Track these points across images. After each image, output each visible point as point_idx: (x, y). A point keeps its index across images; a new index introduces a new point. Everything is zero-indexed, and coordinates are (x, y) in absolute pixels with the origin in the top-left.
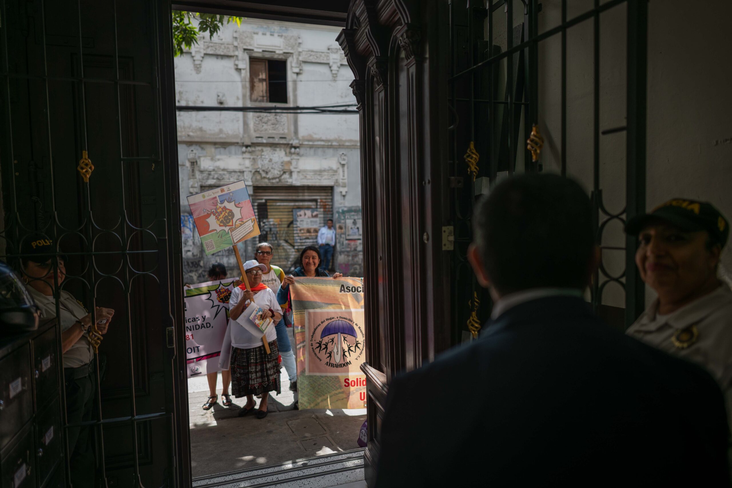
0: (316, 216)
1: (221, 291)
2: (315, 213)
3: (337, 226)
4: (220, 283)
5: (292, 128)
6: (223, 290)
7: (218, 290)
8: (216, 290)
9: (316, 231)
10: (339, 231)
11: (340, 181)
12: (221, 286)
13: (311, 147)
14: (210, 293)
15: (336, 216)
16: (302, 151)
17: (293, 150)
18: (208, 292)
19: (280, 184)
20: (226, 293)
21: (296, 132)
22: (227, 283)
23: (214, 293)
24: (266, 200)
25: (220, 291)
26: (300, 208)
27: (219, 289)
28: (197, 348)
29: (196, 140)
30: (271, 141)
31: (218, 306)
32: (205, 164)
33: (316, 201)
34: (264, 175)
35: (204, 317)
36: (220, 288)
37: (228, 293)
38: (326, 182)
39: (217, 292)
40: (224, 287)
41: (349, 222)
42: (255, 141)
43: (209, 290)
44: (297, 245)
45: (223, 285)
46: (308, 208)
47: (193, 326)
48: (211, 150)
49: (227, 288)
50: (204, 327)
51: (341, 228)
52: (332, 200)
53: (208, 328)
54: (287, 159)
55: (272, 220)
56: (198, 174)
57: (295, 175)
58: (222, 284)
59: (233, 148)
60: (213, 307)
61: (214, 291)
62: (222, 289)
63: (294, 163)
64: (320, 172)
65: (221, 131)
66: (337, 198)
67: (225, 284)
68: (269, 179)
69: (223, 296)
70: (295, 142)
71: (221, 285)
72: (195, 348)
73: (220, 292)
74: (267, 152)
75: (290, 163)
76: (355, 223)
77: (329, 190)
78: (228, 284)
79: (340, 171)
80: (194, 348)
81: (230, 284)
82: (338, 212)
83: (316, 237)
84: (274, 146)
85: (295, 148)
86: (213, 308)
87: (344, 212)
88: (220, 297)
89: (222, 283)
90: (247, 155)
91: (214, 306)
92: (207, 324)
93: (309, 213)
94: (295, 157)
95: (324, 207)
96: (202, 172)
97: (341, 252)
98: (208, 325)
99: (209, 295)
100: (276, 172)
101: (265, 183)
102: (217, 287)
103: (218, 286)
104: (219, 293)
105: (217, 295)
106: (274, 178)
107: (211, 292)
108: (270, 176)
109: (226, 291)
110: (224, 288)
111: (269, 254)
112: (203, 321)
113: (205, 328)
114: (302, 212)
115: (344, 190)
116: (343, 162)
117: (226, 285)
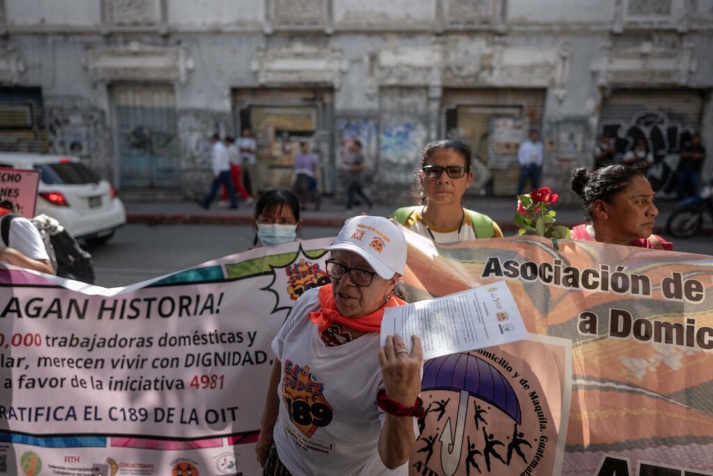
0: (519, 127)
1: (300, 269)
2: (518, 123)
3: (547, 140)
4: (301, 248)
5: (499, 8)
6: (305, 268)
7: (292, 266)
8: (287, 266)
9: (517, 146)
10: (548, 147)
11: (558, 80)
12: (301, 256)
13: (522, 34)
14: (272, 273)
15: (546, 127)
16: (509, 40)
17: (497, 39)
18: (269, 270)
19: (476, 85)
20: (312, 276)
21: (504, 13)
22: (316, 250)
23: (281, 274)
24: (458, 106)
25: (296, 271)
26: (499, 116)
27: (296, 266)
28: (230, 411)
29: (378, 28)
30: (470, 27)
31: (287, 310)
32: (387, 59)
33: (520, 107)
34: (456, 71)
35: (252, 335)
36: (297, 262)
37: (316, 277)
38: (537, 81)
39: (289, 273)
40: (307, 260)
41: (564, 136)
42: (449, 27)
43: (273, 264)
44: (491, 164)
45: (307, 253)
46: (510, 116)
47: (229, 354)
48: (394, 41)
49: (314, 262)
50: (250, 360)
51: (551, 143)
52: (543, 106)
53: (259, 365)
54: (488, 51)
55: (463, 131)
56: (378, 73)
57: (496, 73)
58: (304, 253)
59: (421, 39)
60: (276, 310)
61: (284, 270)
62: (302, 266)
63: (497, 56)
64: (530, 69)
65: (408, 16)
66: (551, 104)
67: (310, 251)
68: (463, 78)
69: (304, 285)
70: (501, 28)
71: (301, 254)
72: (226, 412)
73: (298, 272)
74: (463, 43)
75: (491, 56)
76: (572, 137)
77: (541, 92)
78: (319, 254)
79: (559, 67)
80: (223, 411)
81: (321, 252)
82: (550, 123)
83: (516, 154)
84: (472, 33)
85: (500, 34)
86: (275, 314)
87: (558, 123)
88: (294, 286)
89: (305, 248)
90: (438, 47)
91: (279, 307)
92: (257, 353)
93: (510, 122)
94: (499, 48)
95: (531, 115)
96: (382, 69)
97: (548, 175)
98: (261, 357)
99: (271, 277)
100: (472, 68)
101: (457, 83)
102: (291, 260)
103: (295, 255)
104: (294, 275)
105: (288, 278)
106: (469, 76)
107: (276, 270)
108: (464, 73)
109: (313, 270)
110: (306, 263)
111: (457, 175)
112: (250, 346)
113: (252, 363)
114: (500, 122)
115: (560, 93)
116: (565, 54)
117: (311, 255)
